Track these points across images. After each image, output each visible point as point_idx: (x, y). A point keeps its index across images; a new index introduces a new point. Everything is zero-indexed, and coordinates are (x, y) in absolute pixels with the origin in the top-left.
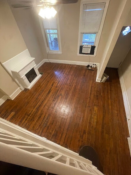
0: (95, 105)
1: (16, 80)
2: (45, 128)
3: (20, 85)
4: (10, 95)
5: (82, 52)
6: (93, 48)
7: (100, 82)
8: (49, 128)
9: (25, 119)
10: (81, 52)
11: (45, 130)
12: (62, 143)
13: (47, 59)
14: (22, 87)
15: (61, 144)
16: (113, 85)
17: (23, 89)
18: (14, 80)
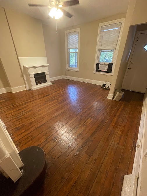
0: (91, 117)
1: (25, 76)
2: (16, 119)
3: (26, 83)
4: (13, 87)
5: (99, 70)
6: (110, 65)
7: (112, 99)
8: (19, 120)
9: (7, 107)
10: (97, 70)
11: (13, 121)
12: (17, 139)
13: (65, 76)
14: (27, 86)
15: (14, 139)
16: (130, 105)
17: (28, 89)
18: (22, 76)
